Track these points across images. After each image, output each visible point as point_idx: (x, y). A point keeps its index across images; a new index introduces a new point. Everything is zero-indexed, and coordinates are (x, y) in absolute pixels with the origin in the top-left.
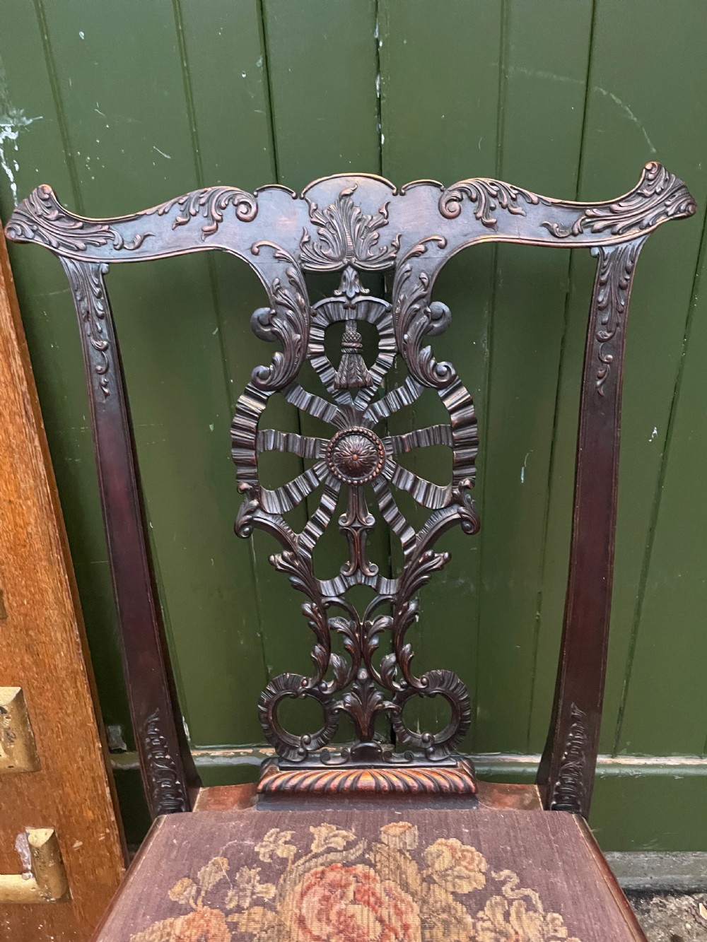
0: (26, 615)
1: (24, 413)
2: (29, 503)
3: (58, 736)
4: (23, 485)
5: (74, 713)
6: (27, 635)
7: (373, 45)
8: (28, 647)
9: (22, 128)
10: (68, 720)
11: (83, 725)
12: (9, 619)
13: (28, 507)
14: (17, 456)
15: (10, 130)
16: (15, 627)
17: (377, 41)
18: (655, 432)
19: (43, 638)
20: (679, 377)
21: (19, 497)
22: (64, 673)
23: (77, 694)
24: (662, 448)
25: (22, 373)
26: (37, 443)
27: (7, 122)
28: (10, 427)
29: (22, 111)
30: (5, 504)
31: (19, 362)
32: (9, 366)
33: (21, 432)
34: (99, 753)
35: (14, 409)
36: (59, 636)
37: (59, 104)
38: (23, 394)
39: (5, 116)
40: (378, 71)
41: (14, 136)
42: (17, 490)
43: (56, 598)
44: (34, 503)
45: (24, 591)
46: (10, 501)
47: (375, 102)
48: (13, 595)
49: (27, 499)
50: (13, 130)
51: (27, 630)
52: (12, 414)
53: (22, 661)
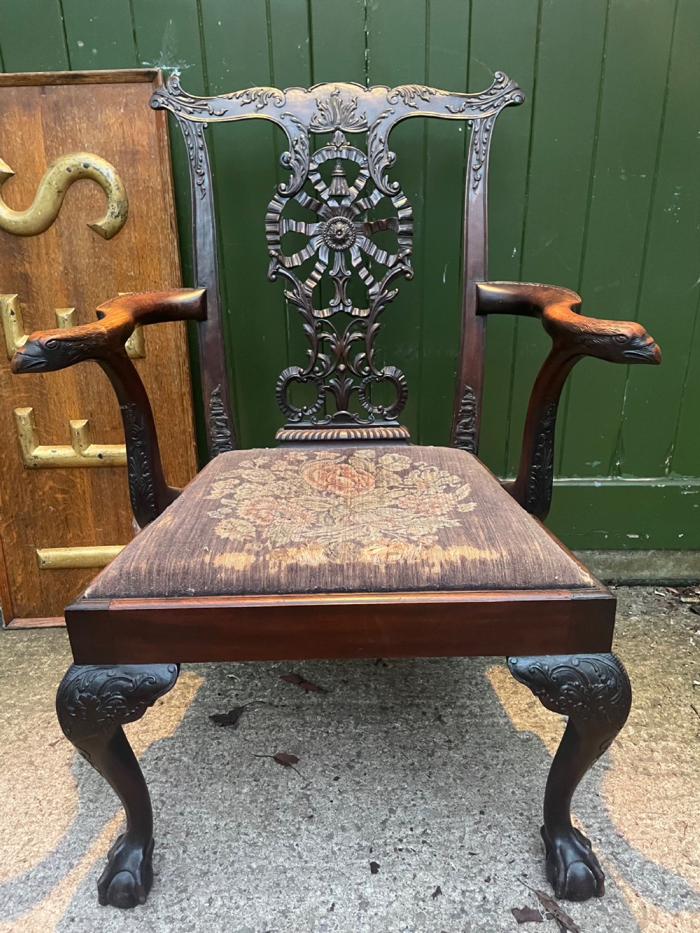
0: (157, 356)
1: (169, 226)
2: (166, 283)
3: (168, 440)
4: (163, 272)
5: (180, 423)
6: (157, 369)
7: (364, 34)
8: (156, 378)
9: (184, 70)
10: (175, 428)
11: (184, 432)
12: (147, 358)
13: (166, 286)
14: (162, 254)
15: (177, 71)
16: (150, 364)
17: (366, 33)
18: (515, 251)
19: (165, 371)
20: (525, 217)
21: (161, 279)
22: (176, 396)
23: (183, 410)
24: (519, 261)
25: (172, 202)
26: (176, 244)
27: (176, 66)
28: (160, 237)
29: (184, 61)
30: (153, 283)
31: (171, 195)
32: (164, 199)
33: (166, 239)
34: (193, 449)
35: (164, 224)
36: (175, 371)
37: (204, 58)
38: (171, 214)
39: (175, 64)
40: (366, 47)
41: (179, 74)
42: (160, 275)
43: (176, 345)
44: (169, 284)
45: (157, 341)
46: (155, 282)
47: (364, 63)
48: (151, 342)
49: (165, 280)
50: (179, 71)
51: (157, 366)
52: (163, 228)
53: (152, 387)
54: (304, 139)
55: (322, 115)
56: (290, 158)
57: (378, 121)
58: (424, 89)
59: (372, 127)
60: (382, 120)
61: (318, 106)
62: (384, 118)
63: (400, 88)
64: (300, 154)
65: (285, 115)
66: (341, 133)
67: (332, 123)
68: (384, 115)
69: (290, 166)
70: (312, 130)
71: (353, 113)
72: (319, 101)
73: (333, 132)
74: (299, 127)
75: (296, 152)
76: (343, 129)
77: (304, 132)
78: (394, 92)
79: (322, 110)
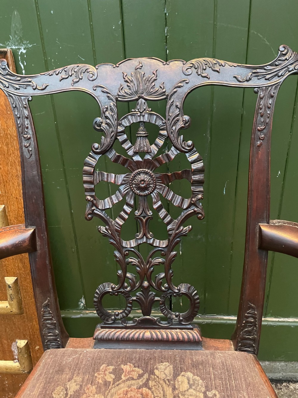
54: (113, 107)
55: (128, 86)
56: (102, 123)
57: (175, 90)
58: (215, 62)
59: (170, 95)
60: (178, 89)
61: (124, 79)
62: (179, 87)
63: (194, 61)
64: (109, 119)
65: (97, 87)
66: (144, 101)
67: (136, 92)
68: (180, 84)
69: (101, 129)
70: (119, 99)
71: (153, 84)
72: (125, 74)
73: (137, 100)
74: (108, 97)
75: (107, 117)
76: (145, 97)
77: (112, 100)
78: (188, 64)
79: (126, 81)
